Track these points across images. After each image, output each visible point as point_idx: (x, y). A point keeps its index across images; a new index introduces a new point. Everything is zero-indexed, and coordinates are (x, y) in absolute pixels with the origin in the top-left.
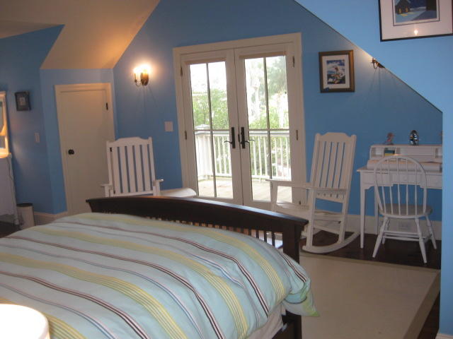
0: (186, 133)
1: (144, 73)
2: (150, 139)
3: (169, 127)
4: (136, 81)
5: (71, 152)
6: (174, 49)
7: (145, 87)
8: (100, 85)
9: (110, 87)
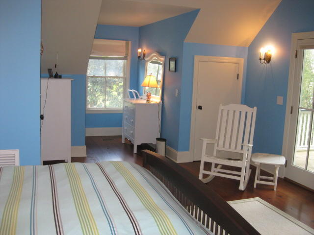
0: (292, 108)
1: (269, 53)
2: (255, 108)
3: (280, 100)
4: (260, 59)
5: (200, 108)
6: (293, 34)
7: (268, 64)
8: (234, 59)
9: (242, 61)
